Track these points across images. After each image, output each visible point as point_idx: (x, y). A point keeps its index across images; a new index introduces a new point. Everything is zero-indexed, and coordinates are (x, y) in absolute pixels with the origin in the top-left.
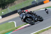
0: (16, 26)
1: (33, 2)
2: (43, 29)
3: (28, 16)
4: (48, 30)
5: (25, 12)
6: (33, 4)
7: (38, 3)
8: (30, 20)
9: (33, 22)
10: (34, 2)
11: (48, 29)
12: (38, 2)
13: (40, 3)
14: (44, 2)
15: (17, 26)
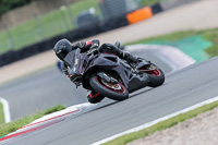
0: (8, 119)
2: (128, 132)
4: (147, 135)
11: (145, 134)
15: (12, 117)
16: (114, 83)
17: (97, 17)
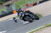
1: (2, 12)
3: (27, 14)
5: (23, 11)
6: (3, 13)
7: (7, 13)
8: (28, 18)
9: (31, 20)
10: (4, 12)
12: (8, 11)
13: (9, 12)
14: (13, 12)
16: (30, 19)
17: (6, 12)
